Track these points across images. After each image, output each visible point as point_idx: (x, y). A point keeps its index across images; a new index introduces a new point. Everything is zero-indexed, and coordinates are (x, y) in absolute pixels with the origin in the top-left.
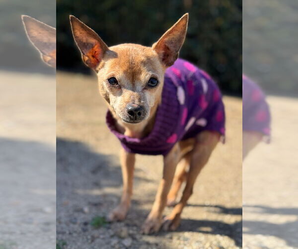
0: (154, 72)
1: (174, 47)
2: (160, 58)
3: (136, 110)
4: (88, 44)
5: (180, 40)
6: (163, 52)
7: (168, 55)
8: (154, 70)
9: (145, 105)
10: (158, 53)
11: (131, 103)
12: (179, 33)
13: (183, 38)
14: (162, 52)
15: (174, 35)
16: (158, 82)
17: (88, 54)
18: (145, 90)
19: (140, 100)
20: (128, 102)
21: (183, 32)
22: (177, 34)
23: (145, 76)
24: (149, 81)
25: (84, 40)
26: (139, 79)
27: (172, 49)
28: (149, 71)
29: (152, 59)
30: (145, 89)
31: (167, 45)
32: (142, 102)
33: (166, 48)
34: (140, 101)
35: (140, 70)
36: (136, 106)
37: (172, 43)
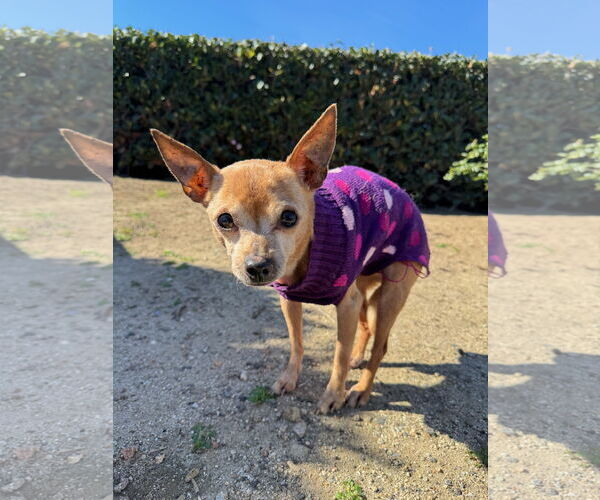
0: (289, 201)
1: (319, 159)
2: (299, 178)
3: (260, 266)
4: (188, 168)
5: (327, 147)
6: (304, 167)
7: (312, 172)
8: (289, 198)
9: (277, 255)
10: (296, 171)
11: (251, 255)
12: (325, 137)
13: (331, 144)
14: (301, 168)
15: (317, 140)
16: (297, 218)
17: (190, 183)
18: (276, 231)
19: (266, 249)
20: (247, 253)
21: (331, 136)
22: (321, 138)
23: (274, 209)
24: (282, 215)
25: (182, 163)
26: (264, 213)
27: (317, 162)
28: (282, 200)
29: (285, 181)
30: (276, 228)
31: (308, 156)
32: (271, 251)
33: (309, 162)
34: (267, 251)
35: (266, 198)
36: (259, 260)
37: (316, 153)
